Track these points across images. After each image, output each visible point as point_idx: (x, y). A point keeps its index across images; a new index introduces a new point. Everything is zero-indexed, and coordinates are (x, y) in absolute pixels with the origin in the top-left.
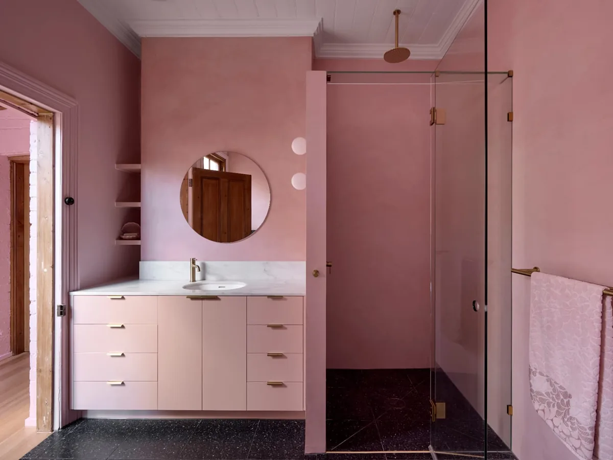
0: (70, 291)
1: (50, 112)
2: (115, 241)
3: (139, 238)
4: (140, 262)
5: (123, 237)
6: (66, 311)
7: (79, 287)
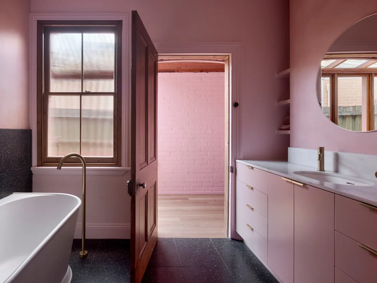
0: (236, 159)
1: (227, 56)
2: (277, 131)
3: (289, 129)
4: (289, 148)
5: (281, 128)
6: (234, 170)
7: (242, 158)
